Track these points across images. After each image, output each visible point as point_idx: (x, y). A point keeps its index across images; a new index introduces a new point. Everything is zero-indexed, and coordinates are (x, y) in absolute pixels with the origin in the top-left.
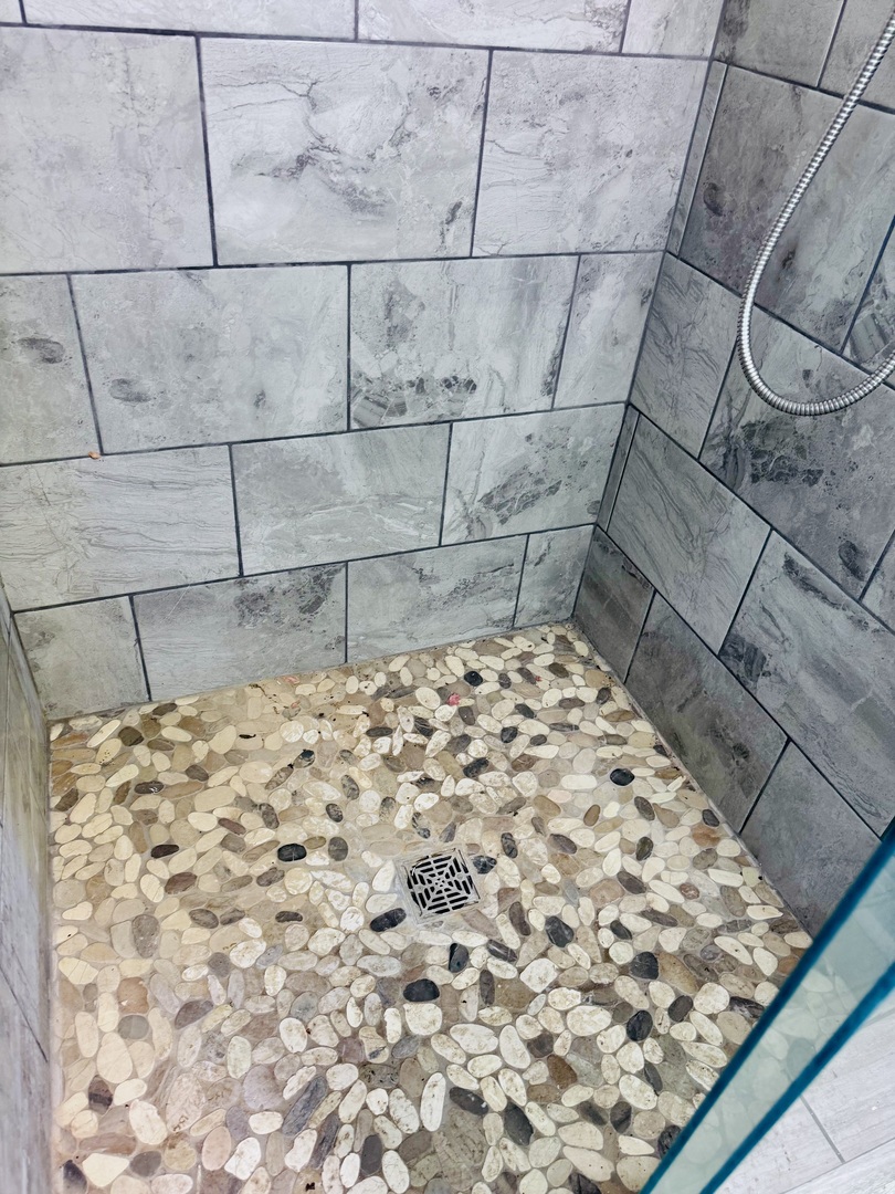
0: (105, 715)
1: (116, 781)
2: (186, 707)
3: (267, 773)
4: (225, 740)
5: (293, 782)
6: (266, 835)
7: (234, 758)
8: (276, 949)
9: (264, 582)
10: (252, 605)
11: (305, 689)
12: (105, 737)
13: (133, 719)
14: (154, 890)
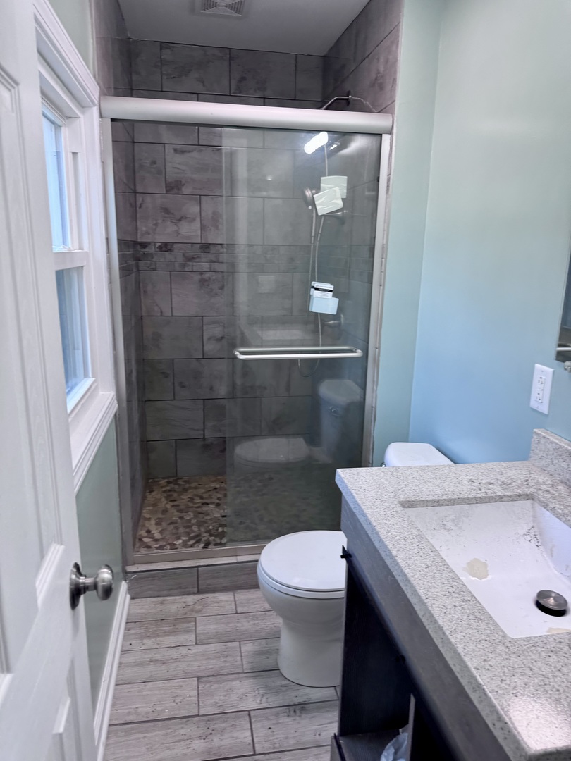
0: (164, 478)
1: (164, 489)
2: (185, 478)
3: (203, 491)
4: (194, 485)
5: (210, 493)
6: (199, 501)
7: (196, 488)
8: (196, 517)
9: (210, 441)
10: (207, 447)
11: (219, 477)
12: (163, 482)
13: (171, 480)
14: (168, 506)
